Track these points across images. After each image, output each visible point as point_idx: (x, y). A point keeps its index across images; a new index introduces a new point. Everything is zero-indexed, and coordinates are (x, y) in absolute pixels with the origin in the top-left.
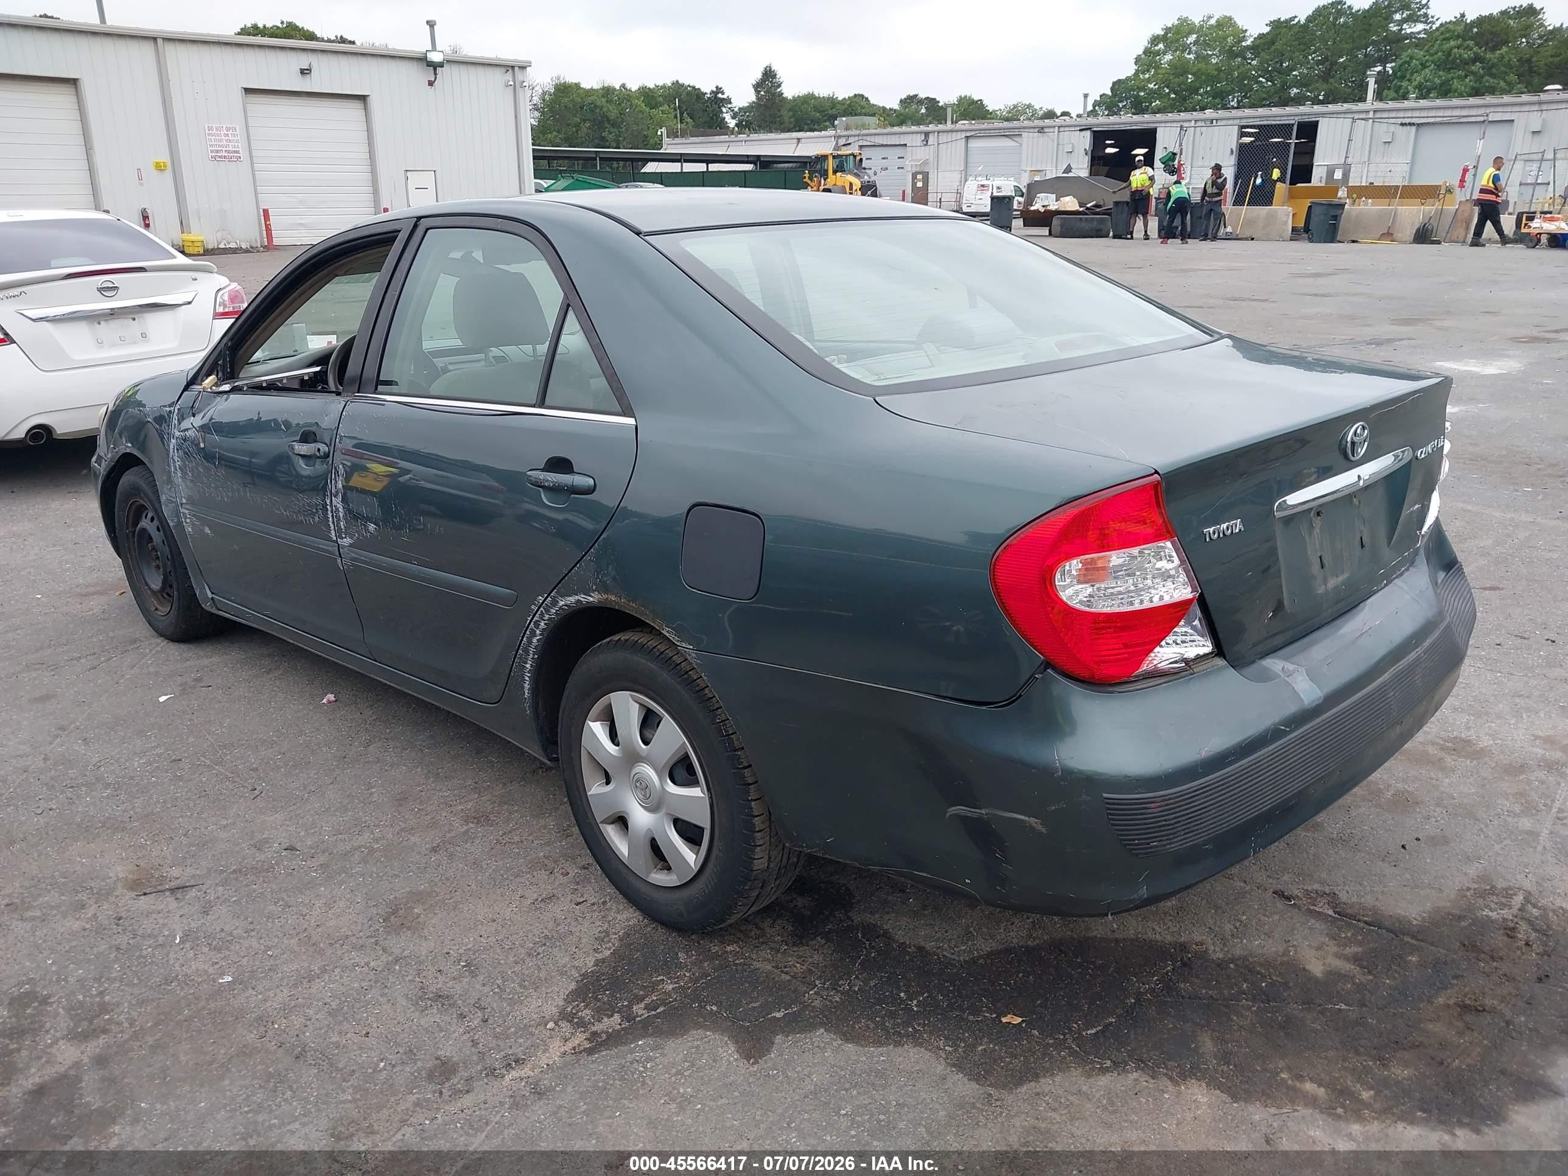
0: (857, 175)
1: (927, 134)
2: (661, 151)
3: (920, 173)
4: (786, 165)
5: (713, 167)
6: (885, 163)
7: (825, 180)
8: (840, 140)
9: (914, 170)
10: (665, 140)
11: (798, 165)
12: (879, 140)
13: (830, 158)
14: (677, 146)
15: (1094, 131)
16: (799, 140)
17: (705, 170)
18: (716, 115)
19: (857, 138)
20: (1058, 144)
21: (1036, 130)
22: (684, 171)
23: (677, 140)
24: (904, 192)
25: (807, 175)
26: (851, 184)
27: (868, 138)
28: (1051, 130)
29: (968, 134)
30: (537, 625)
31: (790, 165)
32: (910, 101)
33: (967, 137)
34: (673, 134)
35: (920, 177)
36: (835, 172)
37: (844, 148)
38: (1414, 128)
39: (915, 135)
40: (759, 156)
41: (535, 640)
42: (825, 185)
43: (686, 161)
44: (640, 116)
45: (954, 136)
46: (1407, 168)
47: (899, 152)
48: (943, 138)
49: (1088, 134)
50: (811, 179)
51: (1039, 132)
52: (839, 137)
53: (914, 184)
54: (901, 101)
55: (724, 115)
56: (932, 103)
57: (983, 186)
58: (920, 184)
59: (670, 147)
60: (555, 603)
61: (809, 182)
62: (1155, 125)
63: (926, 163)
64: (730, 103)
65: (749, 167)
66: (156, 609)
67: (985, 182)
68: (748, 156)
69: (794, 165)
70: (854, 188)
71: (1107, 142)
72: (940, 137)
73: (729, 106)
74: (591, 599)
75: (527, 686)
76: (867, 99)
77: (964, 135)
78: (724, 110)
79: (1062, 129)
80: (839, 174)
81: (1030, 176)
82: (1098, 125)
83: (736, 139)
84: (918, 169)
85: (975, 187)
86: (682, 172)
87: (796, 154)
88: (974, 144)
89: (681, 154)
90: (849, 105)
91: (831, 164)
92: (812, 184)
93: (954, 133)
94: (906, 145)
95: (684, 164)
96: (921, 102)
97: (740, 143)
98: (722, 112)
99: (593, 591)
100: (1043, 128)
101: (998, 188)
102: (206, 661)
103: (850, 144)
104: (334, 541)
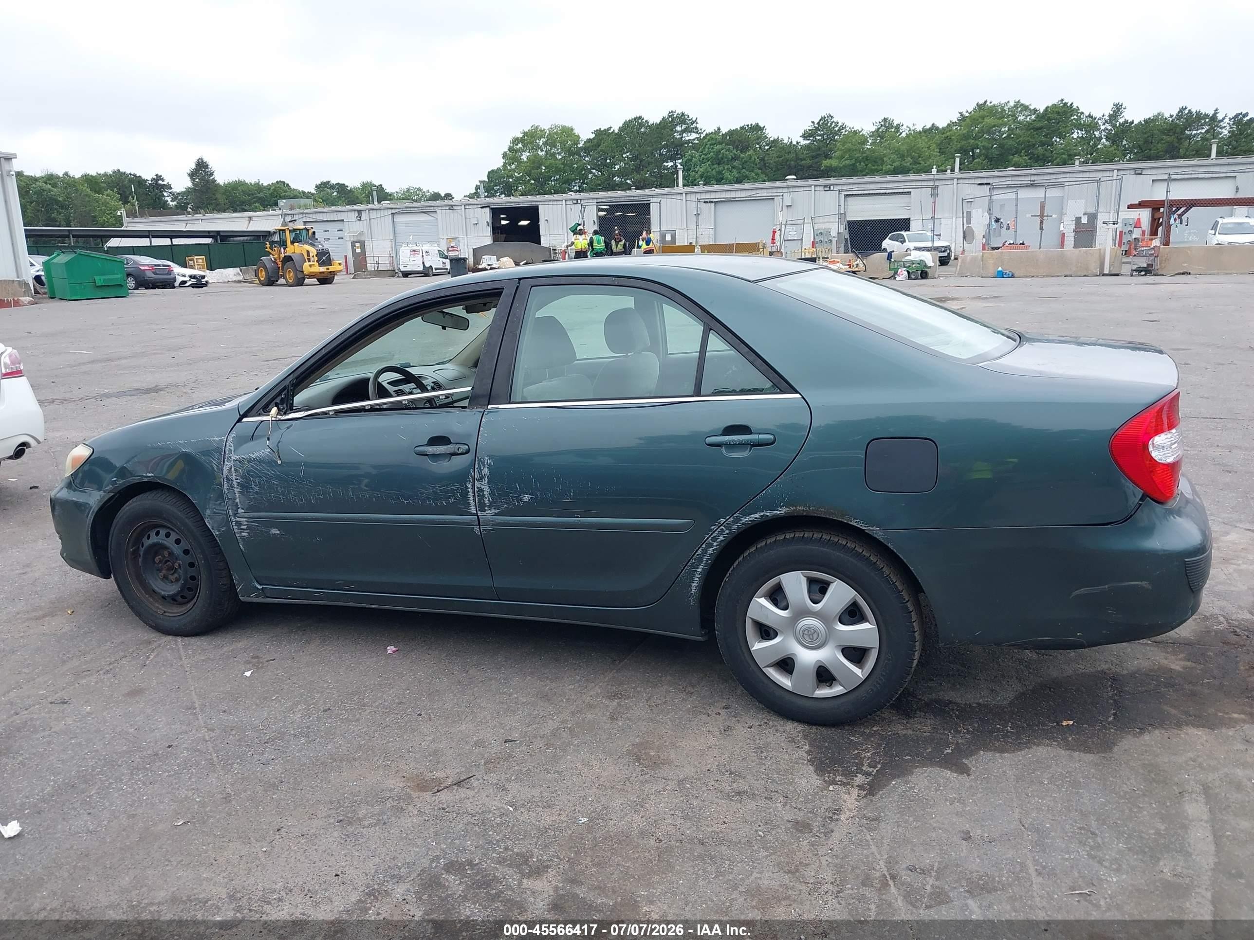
0: (312, 245)
1: (359, 212)
2: (122, 229)
3: (358, 242)
4: (242, 238)
5: (176, 241)
6: (327, 235)
7: (284, 249)
8: (286, 218)
9: (352, 239)
10: (125, 219)
11: (252, 238)
12: (320, 217)
13: (288, 233)
14: (138, 225)
15: (492, 209)
16: (250, 218)
17: (170, 244)
18: (158, 198)
19: (301, 216)
20: (466, 218)
21: (447, 208)
22: (153, 244)
23: (136, 220)
24: (346, 256)
25: (268, 246)
26: (308, 252)
27: (311, 216)
28: (459, 207)
29: (394, 211)
30: (715, 539)
31: (246, 238)
32: (323, 186)
33: (393, 214)
34: (131, 214)
35: (358, 245)
36: (292, 243)
37: (291, 224)
38: (713, 204)
39: (349, 213)
40: (218, 232)
41: (710, 551)
42: (285, 253)
43: (154, 237)
44: (87, 199)
45: (382, 213)
46: (712, 232)
47: (339, 225)
48: (373, 215)
49: (488, 210)
50: (271, 248)
51: (450, 209)
52: (286, 215)
53: (354, 251)
54: (317, 186)
55: (167, 198)
56: (341, 188)
57: (414, 251)
58: (358, 251)
59: (130, 225)
60: (737, 520)
61: (271, 251)
62: (537, 204)
63: (361, 234)
64: (171, 188)
65: (208, 241)
66: (165, 612)
67: (415, 248)
68: (209, 232)
69: (249, 238)
70: (311, 255)
71: (502, 216)
72: (371, 214)
73: (170, 191)
74: (778, 512)
75: (695, 584)
76: (288, 185)
77: (390, 212)
78: (165, 194)
79: (467, 207)
80: (296, 244)
81: (447, 243)
82: (494, 204)
83: (193, 218)
84: (355, 239)
85: (409, 251)
86: (151, 246)
87: (249, 230)
88: (398, 219)
89: (149, 231)
90: (275, 190)
91: (289, 238)
92: (273, 253)
93: (382, 211)
94: (343, 220)
95: (153, 239)
96: (332, 187)
97: (197, 222)
98: (164, 196)
99: (781, 507)
100: (452, 206)
101: (427, 252)
102: (239, 645)
103: (295, 220)
104: (473, 515)
